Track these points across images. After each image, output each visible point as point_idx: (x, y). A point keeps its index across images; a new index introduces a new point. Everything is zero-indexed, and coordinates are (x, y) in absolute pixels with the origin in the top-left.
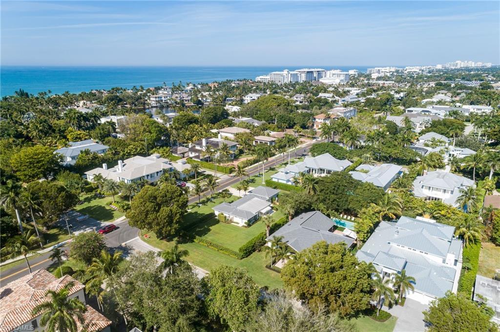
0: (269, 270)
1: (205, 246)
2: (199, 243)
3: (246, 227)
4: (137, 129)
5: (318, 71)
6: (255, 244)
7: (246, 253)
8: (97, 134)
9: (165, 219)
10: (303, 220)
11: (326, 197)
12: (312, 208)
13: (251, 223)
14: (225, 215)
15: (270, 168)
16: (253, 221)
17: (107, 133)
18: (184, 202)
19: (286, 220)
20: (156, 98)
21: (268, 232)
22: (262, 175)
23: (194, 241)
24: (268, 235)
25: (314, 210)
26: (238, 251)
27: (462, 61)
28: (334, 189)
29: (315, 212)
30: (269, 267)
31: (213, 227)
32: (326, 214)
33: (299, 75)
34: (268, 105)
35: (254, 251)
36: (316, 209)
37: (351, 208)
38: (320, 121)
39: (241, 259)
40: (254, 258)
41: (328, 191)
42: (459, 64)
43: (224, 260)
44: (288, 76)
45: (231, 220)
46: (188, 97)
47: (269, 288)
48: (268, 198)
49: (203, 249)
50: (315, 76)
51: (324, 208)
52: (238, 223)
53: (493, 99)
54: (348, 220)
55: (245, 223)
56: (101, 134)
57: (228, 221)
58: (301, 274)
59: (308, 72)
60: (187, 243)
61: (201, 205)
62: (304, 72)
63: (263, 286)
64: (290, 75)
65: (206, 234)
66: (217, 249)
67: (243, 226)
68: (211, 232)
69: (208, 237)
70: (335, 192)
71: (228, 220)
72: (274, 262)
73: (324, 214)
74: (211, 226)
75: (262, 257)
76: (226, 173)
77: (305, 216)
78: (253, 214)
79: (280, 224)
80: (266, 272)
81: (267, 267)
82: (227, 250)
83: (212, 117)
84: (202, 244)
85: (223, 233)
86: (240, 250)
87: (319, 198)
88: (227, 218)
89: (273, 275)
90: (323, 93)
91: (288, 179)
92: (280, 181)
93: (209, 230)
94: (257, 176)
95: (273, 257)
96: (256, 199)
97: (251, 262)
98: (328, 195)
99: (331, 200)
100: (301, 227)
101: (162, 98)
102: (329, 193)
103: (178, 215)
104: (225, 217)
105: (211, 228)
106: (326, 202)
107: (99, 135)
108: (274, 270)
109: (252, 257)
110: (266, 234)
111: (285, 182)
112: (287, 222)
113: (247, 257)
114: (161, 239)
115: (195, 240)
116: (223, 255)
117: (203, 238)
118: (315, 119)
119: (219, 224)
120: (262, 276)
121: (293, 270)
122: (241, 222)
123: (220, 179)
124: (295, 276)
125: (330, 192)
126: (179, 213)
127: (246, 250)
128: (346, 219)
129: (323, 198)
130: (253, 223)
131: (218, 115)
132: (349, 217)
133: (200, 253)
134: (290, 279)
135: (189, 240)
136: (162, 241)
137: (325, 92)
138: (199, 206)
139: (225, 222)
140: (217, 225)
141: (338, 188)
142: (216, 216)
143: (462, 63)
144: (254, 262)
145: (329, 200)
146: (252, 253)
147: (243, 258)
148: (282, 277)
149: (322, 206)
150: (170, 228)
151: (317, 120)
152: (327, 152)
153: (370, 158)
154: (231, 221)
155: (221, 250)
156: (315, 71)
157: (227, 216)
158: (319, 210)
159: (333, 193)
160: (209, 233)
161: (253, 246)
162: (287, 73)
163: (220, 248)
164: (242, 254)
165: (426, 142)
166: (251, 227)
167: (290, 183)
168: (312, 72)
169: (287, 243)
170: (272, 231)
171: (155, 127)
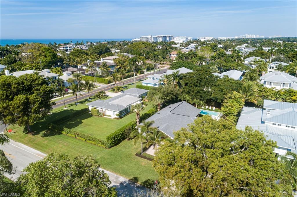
0: (139, 158)
1: (73, 137)
2: (67, 134)
3: (117, 119)
4: (34, 54)
5: (169, 37)
6: (124, 132)
7: (115, 141)
8: (5, 61)
9: (19, 107)
10: (171, 109)
11: (190, 90)
12: (179, 99)
13: (122, 116)
14: (98, 109)
15: (140, 80)
16: (124, 113)
17: (13, 60)
18: (46, 91)
19: (155, 111)
20: (63, 48)
21: (138, 120)
22: (134, 83)
23: (62, 134)
24: (138, 123)
25: (180, 101)
26: (106, 140)
27: (248, 35)
28: (197, 82)
29: (182, 102)
30: (139, 155)
31: (85, 120)
32: (192, 103)
33: (158, 38)
34: (139, 47)
35: (124, 139)
36: (182, 99)
37: (213, 97)
38: (174, 56)
39: (110, 148)
40: (124, 146)
41: (192, 84)
42: (247, 36)
43: (90, 150)
44: (152, 39)
45: (103, 113)
46: (86, 48)
47: (139, 180)
48: (138, 96)
49: (69, 141)
50: (167, 39)
51: (190, 98)
52: (110, 116)
53: (277, 46)
54: (210, 110)
55: (117, 115)
56: (8, 61)
57: (100, 115)
58: (184, 161)
59: (163, 37)
60: (55, 135)
61: (78, 104)
62: (161, 37)
63: (132, 178)
64: (152, 38)
65: (77, 126)
66: (84, 140)
67: (115, 118)
68: (82, 124)
69: (79, 129)
70: (198, 85)
71: (100, 113)
72: (145, 149)
73: (190, 103)
74: (84, 119)
75: (132, 145)
76: (105, 83)
77: (173, 106)
78: (124, 107)
79: (150, 114)
80: (135, 160)
81: (137, 155)
82: (94, 139)
83: (98, 52)
84: (70, 135)
85: (94, 125)
86: (108, 138)
87: (184, 91)
88: (99, 112)
89: (143, 163)
90: (174, 45)
91: (155, 83)
92: (149, 85)
93: (81, 123)
94: (130, 84)
95: (143, 143)
96: (127, 96)
97: (120, 150)
98: (192, 88)
99: (195, 92)
100: (170, 113)
101: (67, 48)
102: (193, 86)
103: (37, 103)
104: (98, 111)
105: (83, 121)
106: (191, 94)
107: (7, 62)
108: (145, 158)
109: (121, 145)
110: (136, 123)
111: (152, 86)
112: (156, 112)
113: (116, 145)
114: (27, 133)
115: (63, 132)
116: (90, 145)
117: (73, 130)
118: (171, 55)
119: (92, 117)
120: (131, 165)
121: (171, 156)
122: (112, 114)
123: (100, 87)
124: (174, 164)
125: (194, 84)
126: (38, 101)
127: (114, 138)
128: (208, 109)
129: (188, 90)
130: (125, 116)
131: (103, 51)
132: (210, 108)
133: (66, 144)
134: (167, 169)
135: (57, 132)
136: (27, 135)
137: (175, 45)
138: (77, 105)
139: (98, 116)
140: (90, 118)
141: (201, 81)
142: (90, 111)
143: (249, 36)
144: (123, 150)
145: (193, 92)
146: (121, 142)
147: (112, 147)
148: (155, 166)
149: (187, 97)
150: (26, 118)
151: (172, 55)
152: (183, 67)
153: (216, 69)
154: (104, 115)
155: (88, 140)
156: (168, 37)
157: (100, 109)
158: (185, 100)
159: (196, 86)
160: (80, 125)
161: (123, 134)
162: (150, 37)
163: (89, 139)
164: (110, 142)
165: (250, 62)
166: (123, 118)
167: (157, 86)
168: (166, 37)
169: (158, 129)
170: (142, 119)
171: (50, 53)
